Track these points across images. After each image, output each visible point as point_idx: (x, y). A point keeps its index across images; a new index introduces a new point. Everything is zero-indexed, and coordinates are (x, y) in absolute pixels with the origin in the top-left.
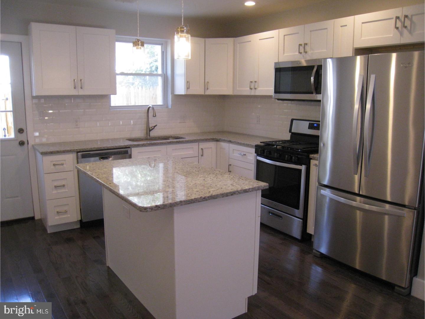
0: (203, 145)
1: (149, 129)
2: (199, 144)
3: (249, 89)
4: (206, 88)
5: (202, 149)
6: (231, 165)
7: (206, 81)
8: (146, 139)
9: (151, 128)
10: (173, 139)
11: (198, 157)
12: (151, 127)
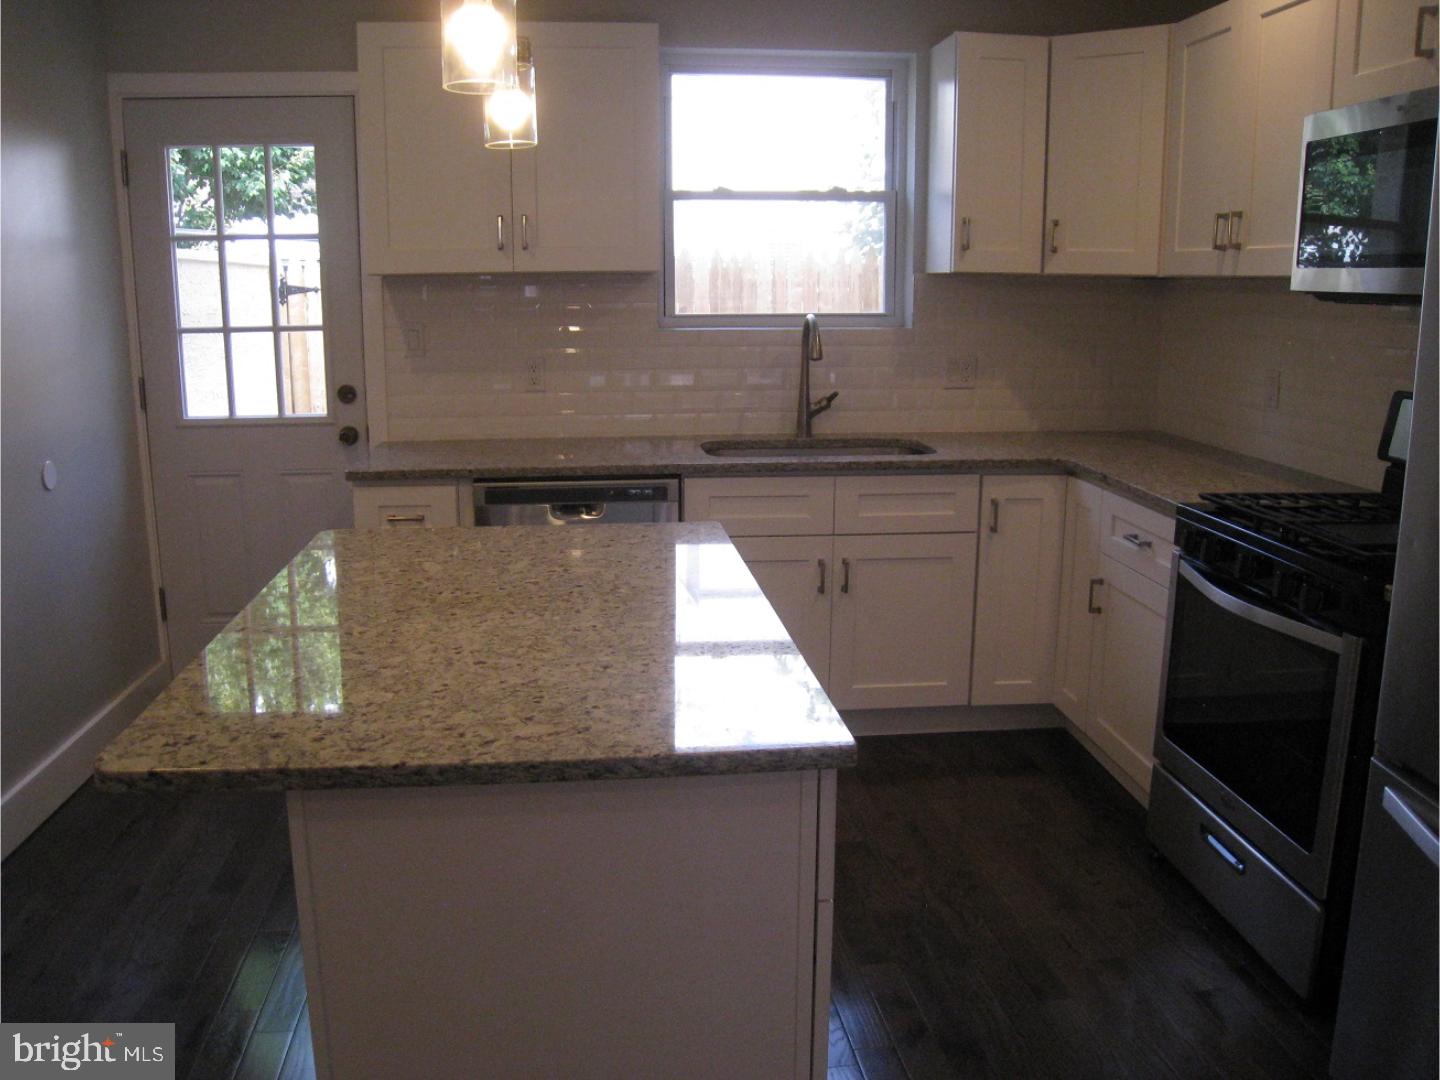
0: (999, 488)
1: (810, 410)
2: (981, 478)
3: (1210, 249)
4: (1048, 247)
5: (995, 503)
6: (1101, 582)
7: (1052, 215)
8: (790, 446)
9: (818, 406)
10: (900, 453)
11: (979, 532)
12: (819, 402)
